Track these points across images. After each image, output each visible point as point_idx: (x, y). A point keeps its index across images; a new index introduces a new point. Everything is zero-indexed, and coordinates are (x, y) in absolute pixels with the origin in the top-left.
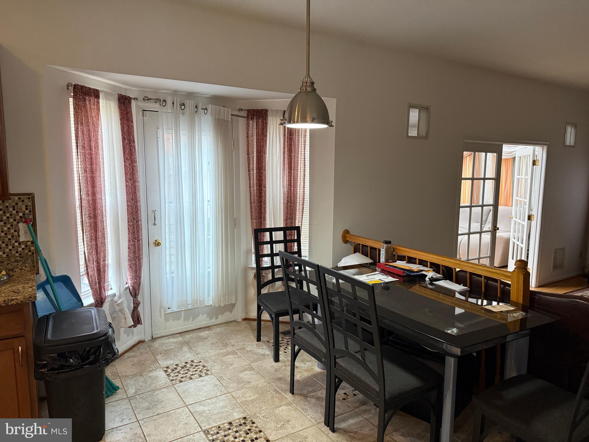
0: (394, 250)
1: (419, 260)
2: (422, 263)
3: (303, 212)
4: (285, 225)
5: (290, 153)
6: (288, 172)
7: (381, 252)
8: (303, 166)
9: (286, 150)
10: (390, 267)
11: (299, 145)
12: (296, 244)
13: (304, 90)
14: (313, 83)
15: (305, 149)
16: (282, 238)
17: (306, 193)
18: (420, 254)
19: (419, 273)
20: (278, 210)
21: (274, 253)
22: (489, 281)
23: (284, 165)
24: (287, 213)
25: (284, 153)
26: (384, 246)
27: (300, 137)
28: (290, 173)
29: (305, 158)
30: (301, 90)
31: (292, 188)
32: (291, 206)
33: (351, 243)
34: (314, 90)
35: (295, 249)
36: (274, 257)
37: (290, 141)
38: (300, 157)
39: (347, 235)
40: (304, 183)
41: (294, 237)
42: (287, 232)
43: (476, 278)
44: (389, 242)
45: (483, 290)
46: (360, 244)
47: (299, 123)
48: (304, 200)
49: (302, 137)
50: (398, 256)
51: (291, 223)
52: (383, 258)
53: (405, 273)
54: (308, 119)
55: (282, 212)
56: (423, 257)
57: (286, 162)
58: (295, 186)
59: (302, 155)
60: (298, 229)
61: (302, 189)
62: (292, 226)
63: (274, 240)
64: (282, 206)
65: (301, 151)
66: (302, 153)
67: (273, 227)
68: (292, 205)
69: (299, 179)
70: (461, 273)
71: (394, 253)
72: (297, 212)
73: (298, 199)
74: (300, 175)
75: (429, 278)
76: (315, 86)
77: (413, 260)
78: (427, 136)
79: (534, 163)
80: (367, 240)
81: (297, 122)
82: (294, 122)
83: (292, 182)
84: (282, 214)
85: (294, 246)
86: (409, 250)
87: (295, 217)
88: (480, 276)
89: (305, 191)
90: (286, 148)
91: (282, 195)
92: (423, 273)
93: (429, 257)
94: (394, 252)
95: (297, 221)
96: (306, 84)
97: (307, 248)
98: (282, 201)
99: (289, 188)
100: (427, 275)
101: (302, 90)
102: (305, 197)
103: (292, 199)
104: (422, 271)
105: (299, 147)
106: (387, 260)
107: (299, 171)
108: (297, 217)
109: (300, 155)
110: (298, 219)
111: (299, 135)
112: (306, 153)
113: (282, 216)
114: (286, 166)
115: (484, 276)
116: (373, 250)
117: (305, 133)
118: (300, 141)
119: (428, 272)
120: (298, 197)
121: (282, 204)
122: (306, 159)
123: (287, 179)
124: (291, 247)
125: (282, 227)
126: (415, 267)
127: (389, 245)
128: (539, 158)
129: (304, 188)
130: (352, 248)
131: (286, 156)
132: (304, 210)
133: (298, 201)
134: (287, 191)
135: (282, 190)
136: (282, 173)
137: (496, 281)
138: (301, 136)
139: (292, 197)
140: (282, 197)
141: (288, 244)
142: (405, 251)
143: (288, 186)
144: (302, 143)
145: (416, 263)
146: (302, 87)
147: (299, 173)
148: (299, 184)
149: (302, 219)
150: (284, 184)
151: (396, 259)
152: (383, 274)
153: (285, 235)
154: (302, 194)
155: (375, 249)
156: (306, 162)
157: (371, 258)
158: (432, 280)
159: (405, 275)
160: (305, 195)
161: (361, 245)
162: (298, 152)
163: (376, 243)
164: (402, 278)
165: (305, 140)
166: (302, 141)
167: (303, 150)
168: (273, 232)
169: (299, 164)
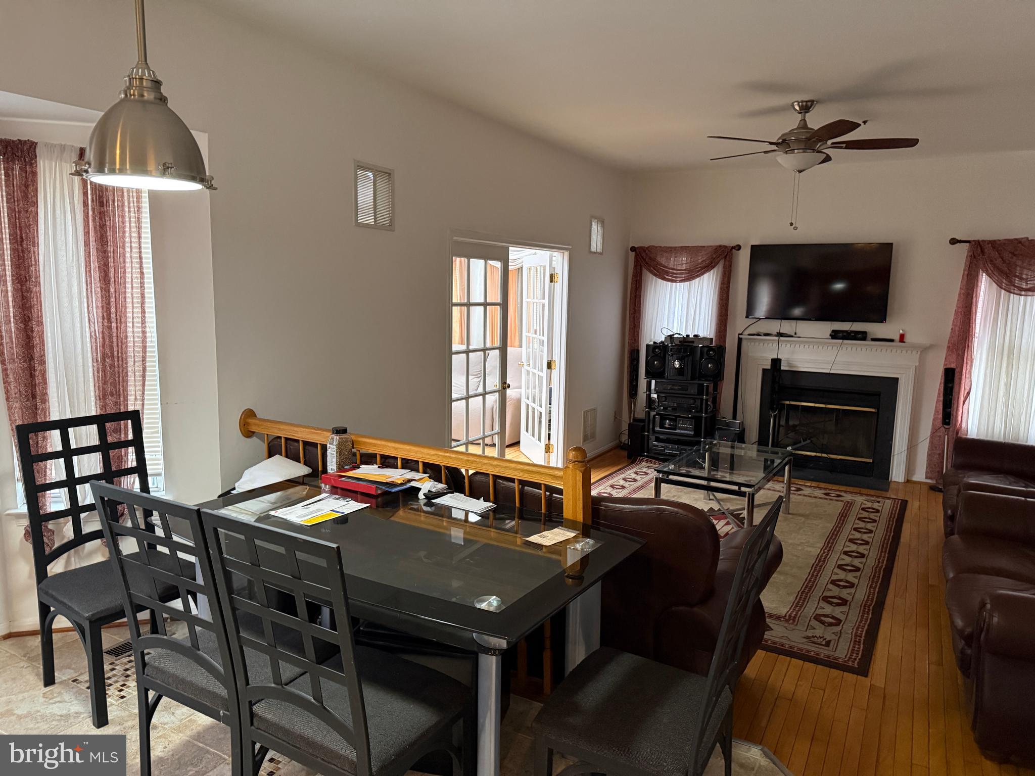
0: (353, 445)
1: (402, 459)
2: (409, 464)
3: (144, 376)
4: (101, 409)
5: (102, 245)
6: (101, 288)
7: (329, 452)
8: (138, 275)
9: (92, 239)
10: (350, 480)
11: (124, 227)
12: (131, 450)
13: (134, 95)
14: (157, 83)
15: (140, 238)
16: (95, 441)
17: (148, 335)
18: (405, 450)
19: (405, 487)
20: (81, 375)
21: (77, 476)
22: (526, 488)
23: (88, 272)
24: (105, 383)
25: (87, 244)
26: (333, 439)
27: (127, 209)
28: (105, 290)
29: (141, 258)
30: (126, 95)
31: (114, 325)
32: (112, 366)
33: (261, 437)
34: (163, 100)
35: (130, 460)
36: (77, 486)
37: (101, 219)
38: (128, 255)
39: (250, 421)
40: (143, 312)
41: (126, 434)
42: (108, 425)
43: (504, 484)
44: (344, 431)
45: (517, 505)
46: (280, 437)
47: (126, 174)
48: (144, 351)
49: (132, 209)
50: (362, 455)
51: (117, 403)
52: (332, 462)
53: (380, 489)
54: (152, 166)
55: (91, 380)
56: (410, 453)
57: (94, 265)
58: (121, 320)
59: (133, 250)
60: (135, 417)
61: (138, 327)
62: (118, 411)
63: (73, 446)
64: (90, 365)
65: (131, 242)
66: (133, 245)
67: (69, 416)
68: (116, 364)
69: (129, 305)
70: (478, 478)
71: (354, 450)
72: (131, 378)
73: (130, 350)
74: (132, 294)
75: (424, 494)
76: (164, 90)
77: (392, 461)
78: (391, 226)
79: (552, 278)
80: (295, 429)
81: (122, 171)
82: (112, 171)
83: (113, 310)
84: (92, 384)
85: (127, 454)
86: (383, 443)
87: (125, 390)
88: (512, 480)
89: (147, 330)
90: (92, 233)
91: (88, 340)
92: (413, 484)
93: (421, 453)
94: (353, 448)
95: (131, 398)
96: (141, 83)
97: (160, 456)
98: (90, 355)
99: (106, 324)
100: (420, 489)
101: (131, 95)
102: (148, 344)
103: (115, 349)
104: (410, 481)
105: (124, 232)
106: (341, 468)
107: (129, 286)
108: (131, 388)
109: (128, 249)
110: (133, 393)
111: (123, 206)
112: (142, 245)
113: (92, 388)
114: (96, 275)
115: (518, 479)
116: (311, 448)
117: (138, 202)
118: (127, 219)
119: (422, 481)
120: (130, 344)
121: (90, 360)
122: (144, 261)
123: (100, 305)
124: (120, 457)
125: (94, 414)
126: (396, 475)
127: (344, 436)
128: (558, 270)
129: (142, 324)
130: (264, 447)
131: (93, 252)
132: (147, 373)
133: (131, 354)
134: (101, 330)
135: (87, 329)
136: (85, 290)
137: (537, 486)
138: (129, 207)
139: (115, 344)
140: (89, 345)
141: (112, 453)
142: (375, 445)
143: (103, 318)
144: (133, 225)
145: (396, 467)
146: (130, 87)
147: (129, 290)
148: (129, 315)
149: (143, 393)
150: (91, 315)
151: (358, 462)
152: (337, 496)
153: (102, 434)
154: (138, 337)
155: (314, 445)
156: (144, 266)
157: (305, 464)
158: (430, 496)
159: (380, 494)
160: (148, 340)
161: (283, 440)
162: (124, 243)
163: (317, 433)
164: (374, 501)
165: (139, 218)
166: (133, 220)
167: (135, 240)
168: (71, 430)
169: (128, 270)
